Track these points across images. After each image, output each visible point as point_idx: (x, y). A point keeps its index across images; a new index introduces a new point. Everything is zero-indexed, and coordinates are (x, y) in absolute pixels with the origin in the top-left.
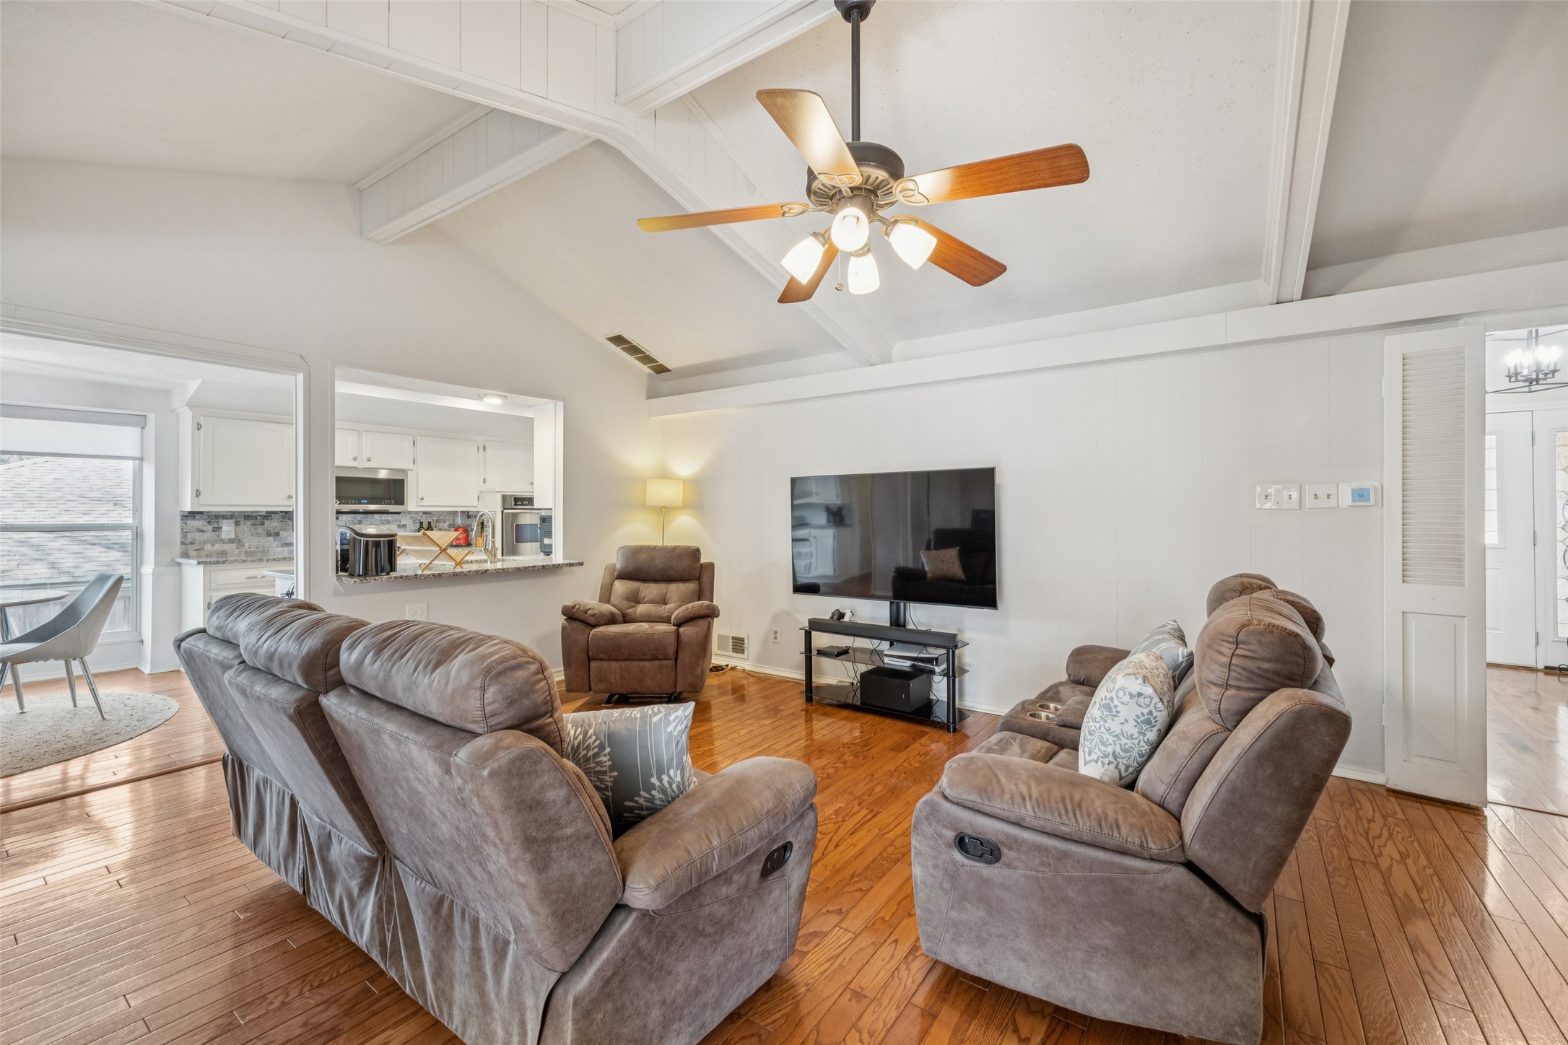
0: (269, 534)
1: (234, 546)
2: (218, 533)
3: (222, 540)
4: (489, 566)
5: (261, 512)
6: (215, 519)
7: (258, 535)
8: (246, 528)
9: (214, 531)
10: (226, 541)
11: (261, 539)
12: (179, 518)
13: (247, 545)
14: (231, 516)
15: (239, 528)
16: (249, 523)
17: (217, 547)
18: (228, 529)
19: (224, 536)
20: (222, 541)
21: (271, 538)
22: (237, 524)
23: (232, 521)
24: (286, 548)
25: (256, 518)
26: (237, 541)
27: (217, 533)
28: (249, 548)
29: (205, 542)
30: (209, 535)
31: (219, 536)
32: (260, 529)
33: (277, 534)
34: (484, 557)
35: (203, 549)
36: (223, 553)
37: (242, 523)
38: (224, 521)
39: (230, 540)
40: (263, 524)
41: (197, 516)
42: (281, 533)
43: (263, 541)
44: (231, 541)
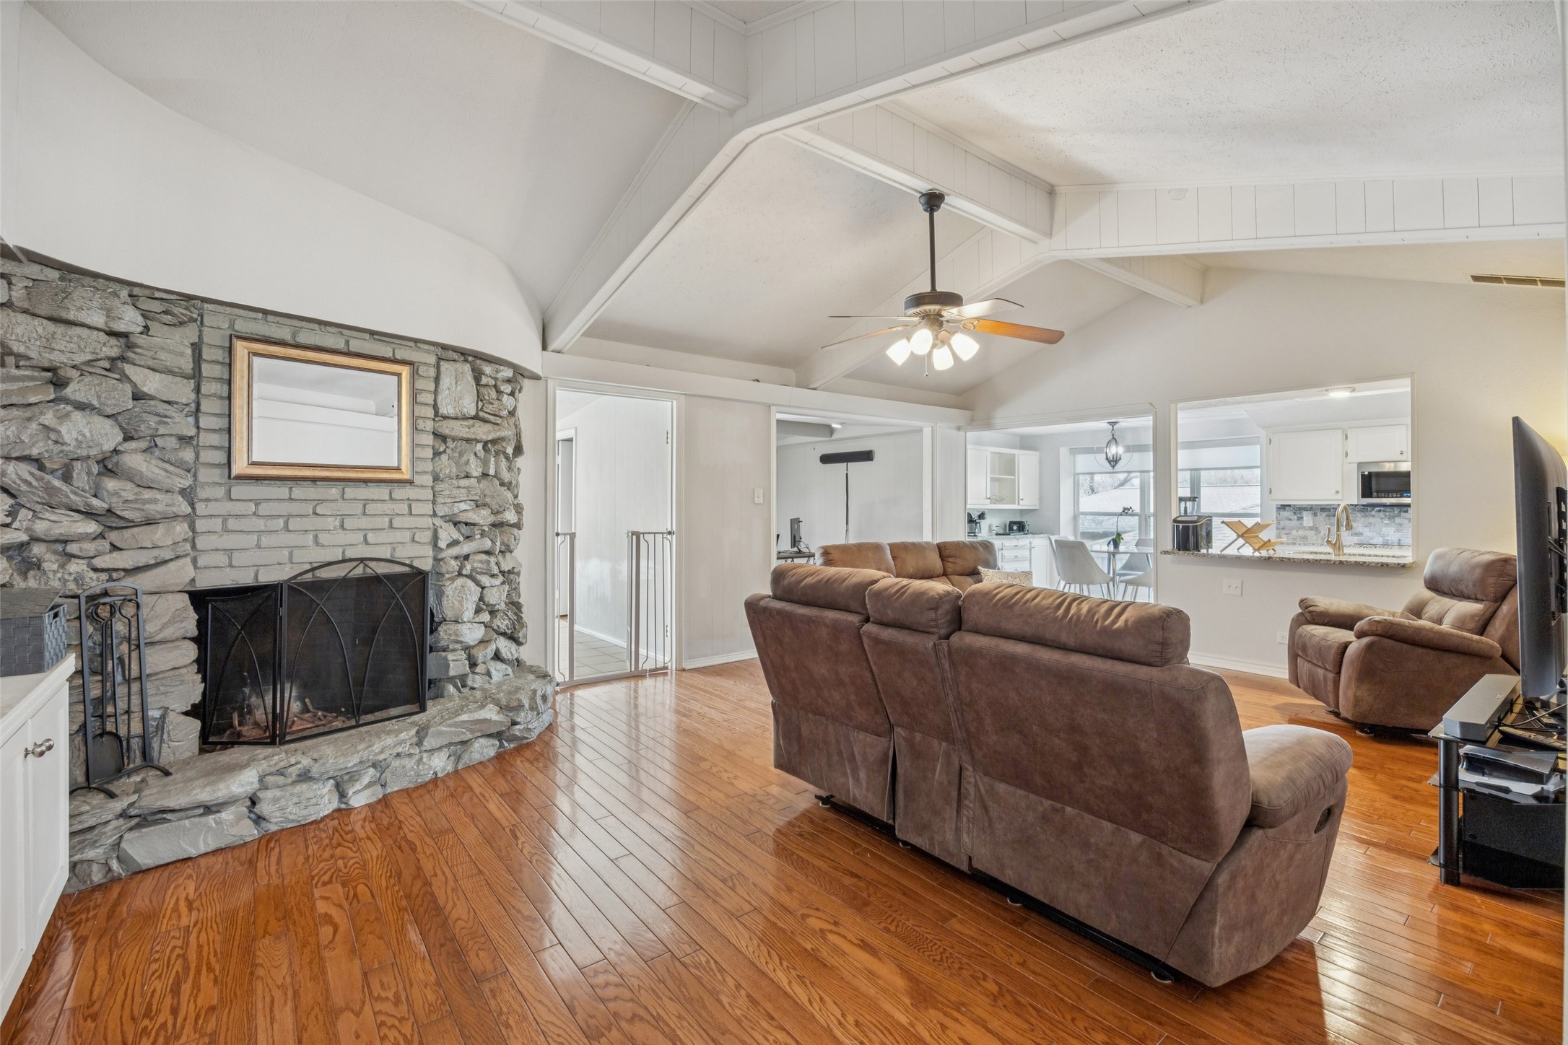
1: (1313, 532)
3: (1304, 527)
4: (1333, 558)
6: (1299, 510)
8: (1321, 518)
9: (1298, 520)
10: (1307, 528)
12: (1275, 509)
14: (1310, 509)
15: (1316, 518)
16: (1324, 514)
17: (1301, 533)
18: (1308, 519)
19: (1305, 524)
22: (1315, 515)
23: (1311, 512)
25: (1329, 510)
26: (1315, 528)
27: (1300, 522)
29: (1292, 529)
30: (1295, 523)
31: (1302, 524)
34: (1329, 549)
35: (1290, 533)
36: (1305, 538)
37: (1318, 514)
38: (1306, 512)
41: (1287, 508)
44: (1311, 529)
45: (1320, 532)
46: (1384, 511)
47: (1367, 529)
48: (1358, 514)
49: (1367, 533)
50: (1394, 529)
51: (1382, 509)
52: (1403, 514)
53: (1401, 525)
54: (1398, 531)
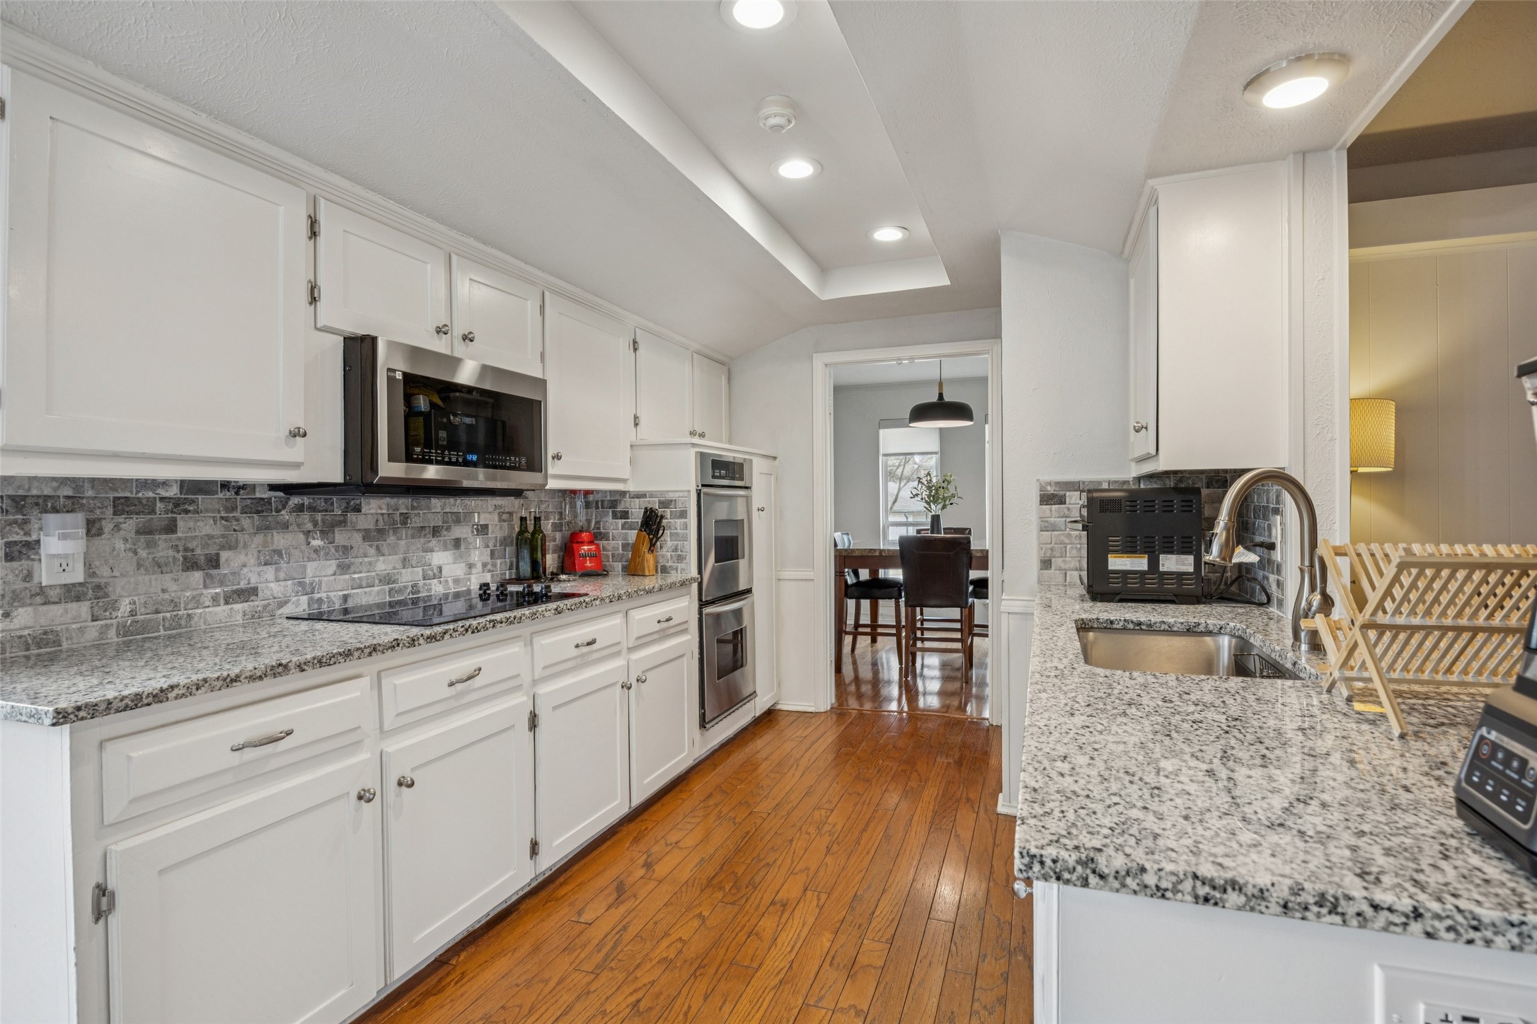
0: (191, 565)
1: (84, 608)
2: (25, 563)
3: (42, 591)
5: (165, 483)
7: (159, 566)
8: (120, 545)
9: (9, 557)
10: (53, 594)
11: (167, 580)
13: (124, 607)
14: (73, 500)
15: (101, 543)
16: (130, 525)
17: (26, 617)
18: (61, 549)
19: (46, 575)
20: (42, 595)
21: (197, 576)
22: (93, 529)
23: (79, 518)
24: (238, 607)
26: (91, 590)
28: (133, 613)
31: (28, 577)
32: (163, 548)
33: (214, 562)
36: (47, 635)
37: (108, 526)
38: (52, 519)
39: (68, 588)
40: (171, 528)
42: (224, 555)
43: (173, 587)
44: (72, 593)
45: (114, 606)
46: (313, 509)
47: (269, 572)
48: (246, 522)
49: (272, 584)
50: (332, 565)
51: (306, 500)
52: (351, 516)
53: (346, 550)
54: (344, 568)
